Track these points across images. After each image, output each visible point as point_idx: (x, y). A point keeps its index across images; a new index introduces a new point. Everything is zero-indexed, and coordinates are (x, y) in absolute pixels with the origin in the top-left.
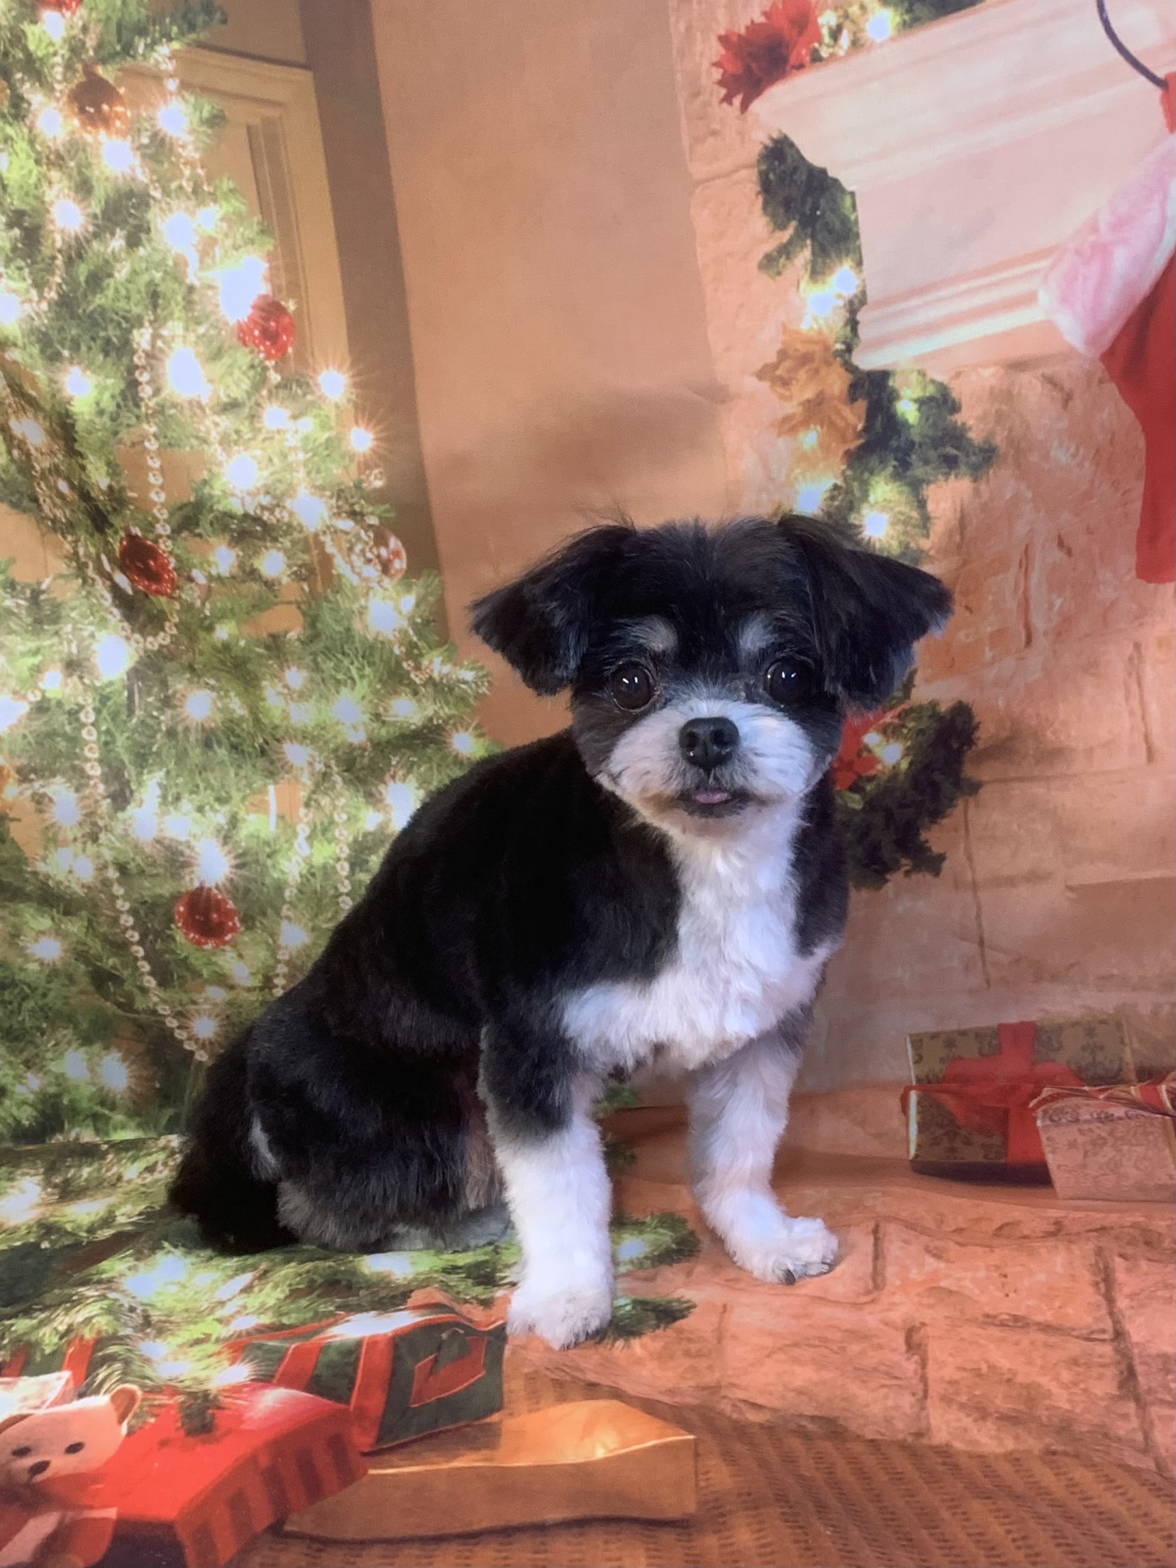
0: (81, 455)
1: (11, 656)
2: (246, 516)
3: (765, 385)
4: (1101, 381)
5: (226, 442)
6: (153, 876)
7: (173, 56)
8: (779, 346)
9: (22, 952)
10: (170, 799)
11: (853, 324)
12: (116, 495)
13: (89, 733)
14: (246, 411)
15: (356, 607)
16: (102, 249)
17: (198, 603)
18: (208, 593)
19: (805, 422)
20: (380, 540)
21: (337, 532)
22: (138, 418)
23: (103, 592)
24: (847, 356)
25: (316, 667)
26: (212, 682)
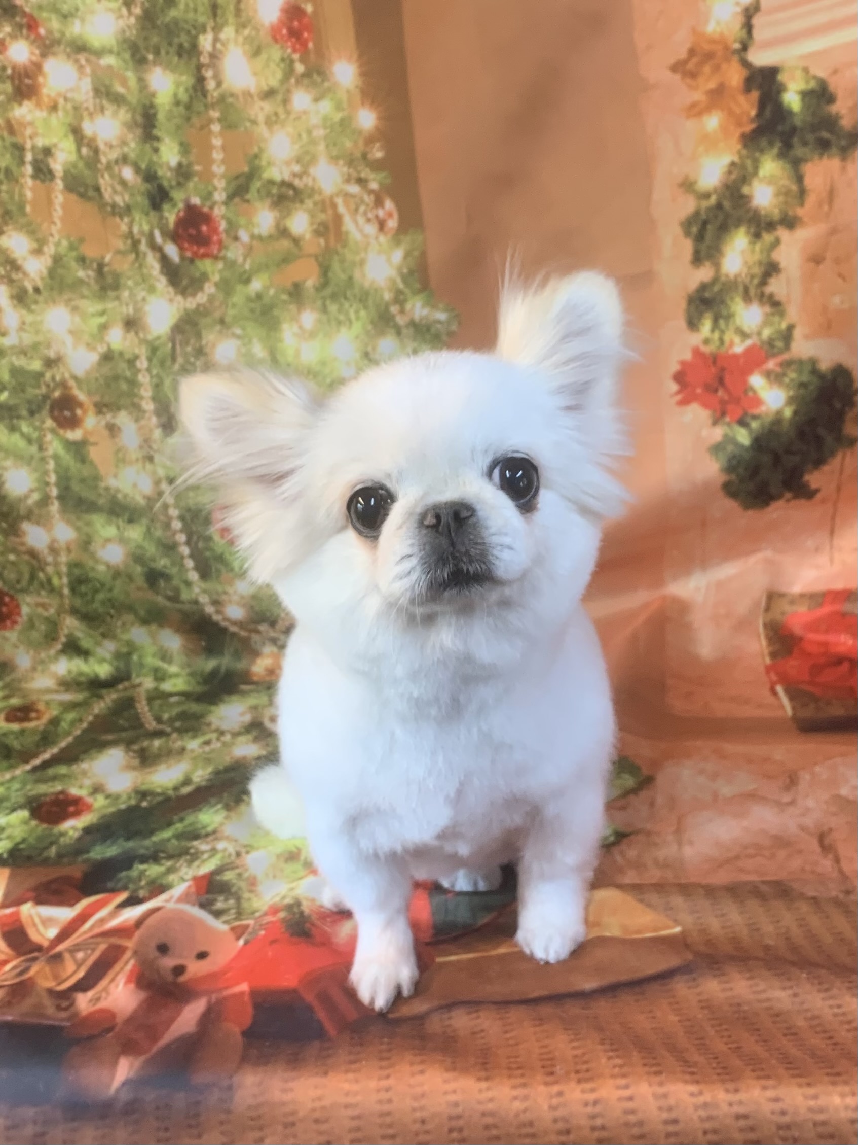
0: (157, 139)
1: (84, 316)
2: (283, 183)
3: (677, 77)
5: (271, 122)
8: (688, 45)
9: (93, 556)
11: (748, 27)
12: (184, 169)
13: (144, 376)
14: (279, 97)
15: (357, 258)
17: (240, 260)
18: (249, 250)
19: (708, 108)
20: (379, 203)
21: (347, 195)
22: (206, 106)
23: (153, 263)
24: (743, 54)
25: (324, 310)
26: (238, 331)
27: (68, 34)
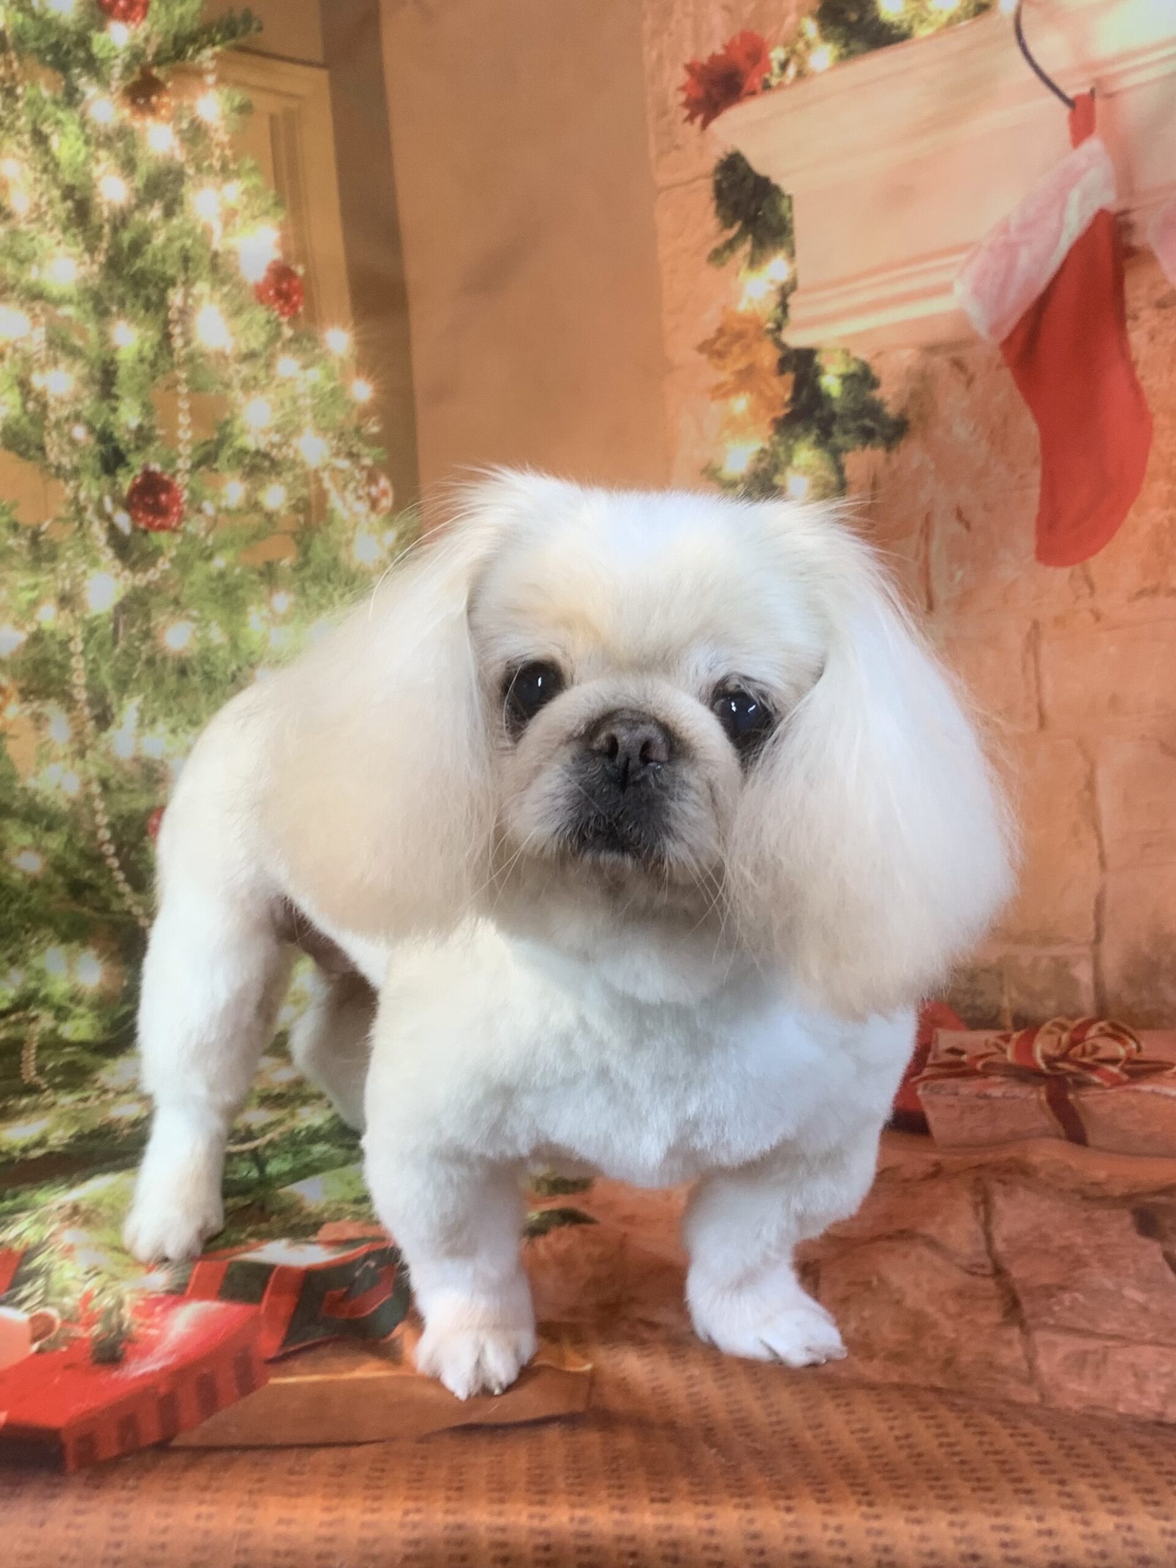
0: (117, 398)
1: (12, 590)
2: (258, 452)
3: (703, 357)
4: (999, 367)
5: (249, 385)
6: (132, 791)
7: (215, 56)
8: (717, 325)
9: (7, 863)
10: (146, 722)
11: (784, 306)
12: (145, 432)
13: (78, 662)
14: (262, 361)
15: (344, 538)
16: (142, 219)
17: (202, 534)
18: (213, 524)
19: (736, 390)
20: (372, 480)
21: (334, 470)
22: (172, 365)
23: (98, 531)
24: (777, 334)
25: (303, 592)
26: (195, 613)
27: (23, 281)
